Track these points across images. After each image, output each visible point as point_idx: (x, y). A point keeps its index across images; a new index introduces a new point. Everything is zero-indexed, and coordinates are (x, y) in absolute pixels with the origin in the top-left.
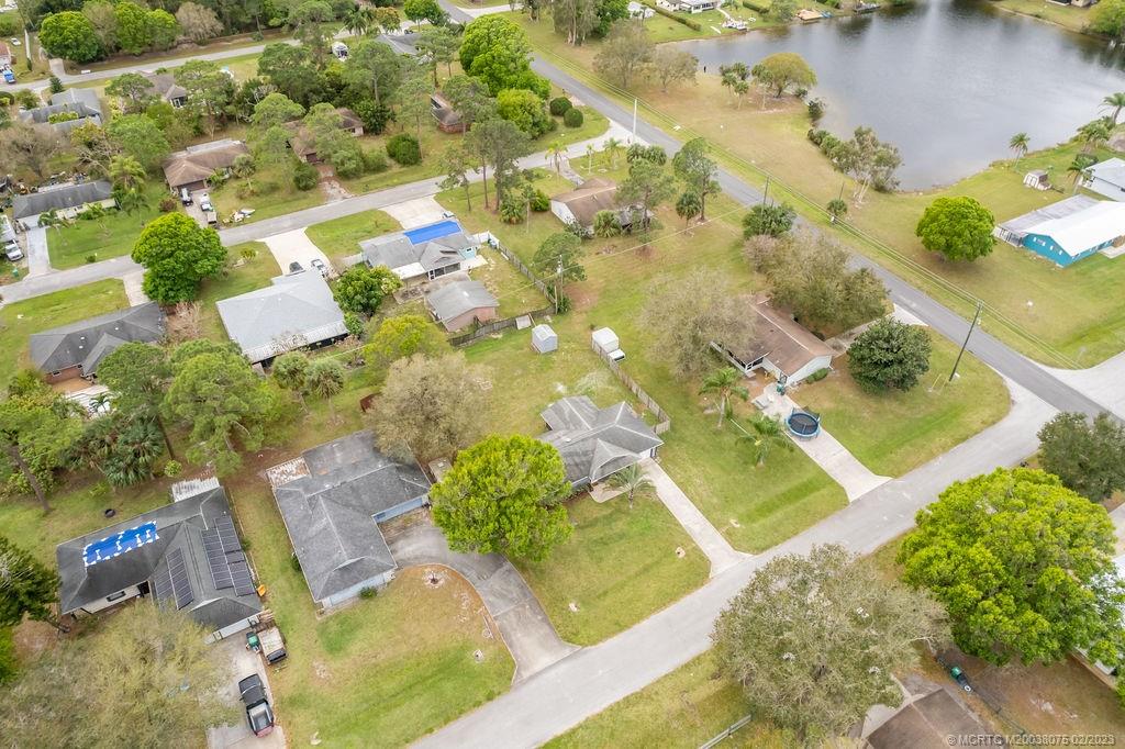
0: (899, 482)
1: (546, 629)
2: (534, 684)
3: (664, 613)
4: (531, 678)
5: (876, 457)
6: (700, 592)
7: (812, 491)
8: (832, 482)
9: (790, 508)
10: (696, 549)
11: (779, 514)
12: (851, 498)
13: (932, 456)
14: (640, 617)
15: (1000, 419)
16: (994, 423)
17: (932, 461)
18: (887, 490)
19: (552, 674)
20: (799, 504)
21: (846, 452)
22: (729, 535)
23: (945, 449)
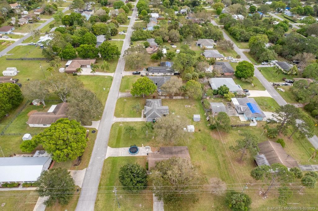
0: (103, 160)
1: (124, 96)
2: (118, 93)
3: (114, 108)
4: (119, 93)
5: (113, 161)
6: (113, 114)
7: (117, 142)
8: (115, 147)
9: (117, 135)
10: (121, 117)
11: (117, 133)
12: (108, 147)
13: (103, 174)
14: (116, 106)
15: (95, 207)
16: (96, 203)
17: (101, 172)
18: (104, 155)
19: (117, 95)
20: (116, 137)
21: (120, 156)
22: (120, 123)
23: (101, 180)
